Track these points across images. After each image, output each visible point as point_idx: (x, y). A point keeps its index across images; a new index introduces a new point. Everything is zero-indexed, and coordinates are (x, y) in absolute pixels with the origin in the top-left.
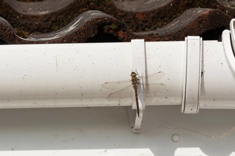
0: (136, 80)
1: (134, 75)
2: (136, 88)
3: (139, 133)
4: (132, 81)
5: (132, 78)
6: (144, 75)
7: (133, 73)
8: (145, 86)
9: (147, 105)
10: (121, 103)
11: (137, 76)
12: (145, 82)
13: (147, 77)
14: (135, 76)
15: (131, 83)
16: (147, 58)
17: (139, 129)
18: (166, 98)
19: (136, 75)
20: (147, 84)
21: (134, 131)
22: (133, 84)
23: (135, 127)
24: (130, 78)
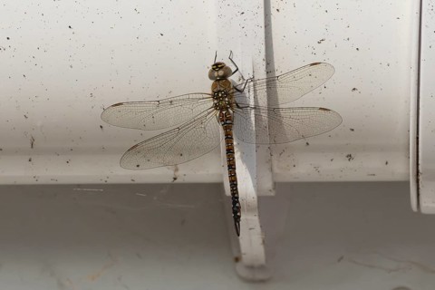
0: (227, 94)
1: (220, 73)
2: (227, 123)
3: (262, 281)
4: (215, 95)
5: (214, 86)
6: (261, 75)
7: (217, 66)
8: (264, 116)
9: (280, 179)
10: (180, 173)
11: (233, 78)
12: (263, 102)
13: (271, 82)
14: (224, 77)
15: (211, 103)
16: (273, 11)
17: (262, 268)
18: (349, 157)
19: (228, 73)
20: (273, 110)
21: (244, 273)
22: (216, 106)
23: (246, 259)
24: (207, 86)
